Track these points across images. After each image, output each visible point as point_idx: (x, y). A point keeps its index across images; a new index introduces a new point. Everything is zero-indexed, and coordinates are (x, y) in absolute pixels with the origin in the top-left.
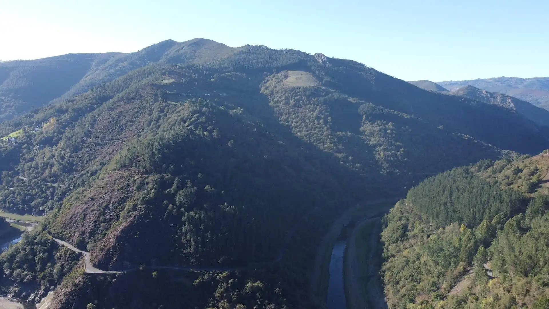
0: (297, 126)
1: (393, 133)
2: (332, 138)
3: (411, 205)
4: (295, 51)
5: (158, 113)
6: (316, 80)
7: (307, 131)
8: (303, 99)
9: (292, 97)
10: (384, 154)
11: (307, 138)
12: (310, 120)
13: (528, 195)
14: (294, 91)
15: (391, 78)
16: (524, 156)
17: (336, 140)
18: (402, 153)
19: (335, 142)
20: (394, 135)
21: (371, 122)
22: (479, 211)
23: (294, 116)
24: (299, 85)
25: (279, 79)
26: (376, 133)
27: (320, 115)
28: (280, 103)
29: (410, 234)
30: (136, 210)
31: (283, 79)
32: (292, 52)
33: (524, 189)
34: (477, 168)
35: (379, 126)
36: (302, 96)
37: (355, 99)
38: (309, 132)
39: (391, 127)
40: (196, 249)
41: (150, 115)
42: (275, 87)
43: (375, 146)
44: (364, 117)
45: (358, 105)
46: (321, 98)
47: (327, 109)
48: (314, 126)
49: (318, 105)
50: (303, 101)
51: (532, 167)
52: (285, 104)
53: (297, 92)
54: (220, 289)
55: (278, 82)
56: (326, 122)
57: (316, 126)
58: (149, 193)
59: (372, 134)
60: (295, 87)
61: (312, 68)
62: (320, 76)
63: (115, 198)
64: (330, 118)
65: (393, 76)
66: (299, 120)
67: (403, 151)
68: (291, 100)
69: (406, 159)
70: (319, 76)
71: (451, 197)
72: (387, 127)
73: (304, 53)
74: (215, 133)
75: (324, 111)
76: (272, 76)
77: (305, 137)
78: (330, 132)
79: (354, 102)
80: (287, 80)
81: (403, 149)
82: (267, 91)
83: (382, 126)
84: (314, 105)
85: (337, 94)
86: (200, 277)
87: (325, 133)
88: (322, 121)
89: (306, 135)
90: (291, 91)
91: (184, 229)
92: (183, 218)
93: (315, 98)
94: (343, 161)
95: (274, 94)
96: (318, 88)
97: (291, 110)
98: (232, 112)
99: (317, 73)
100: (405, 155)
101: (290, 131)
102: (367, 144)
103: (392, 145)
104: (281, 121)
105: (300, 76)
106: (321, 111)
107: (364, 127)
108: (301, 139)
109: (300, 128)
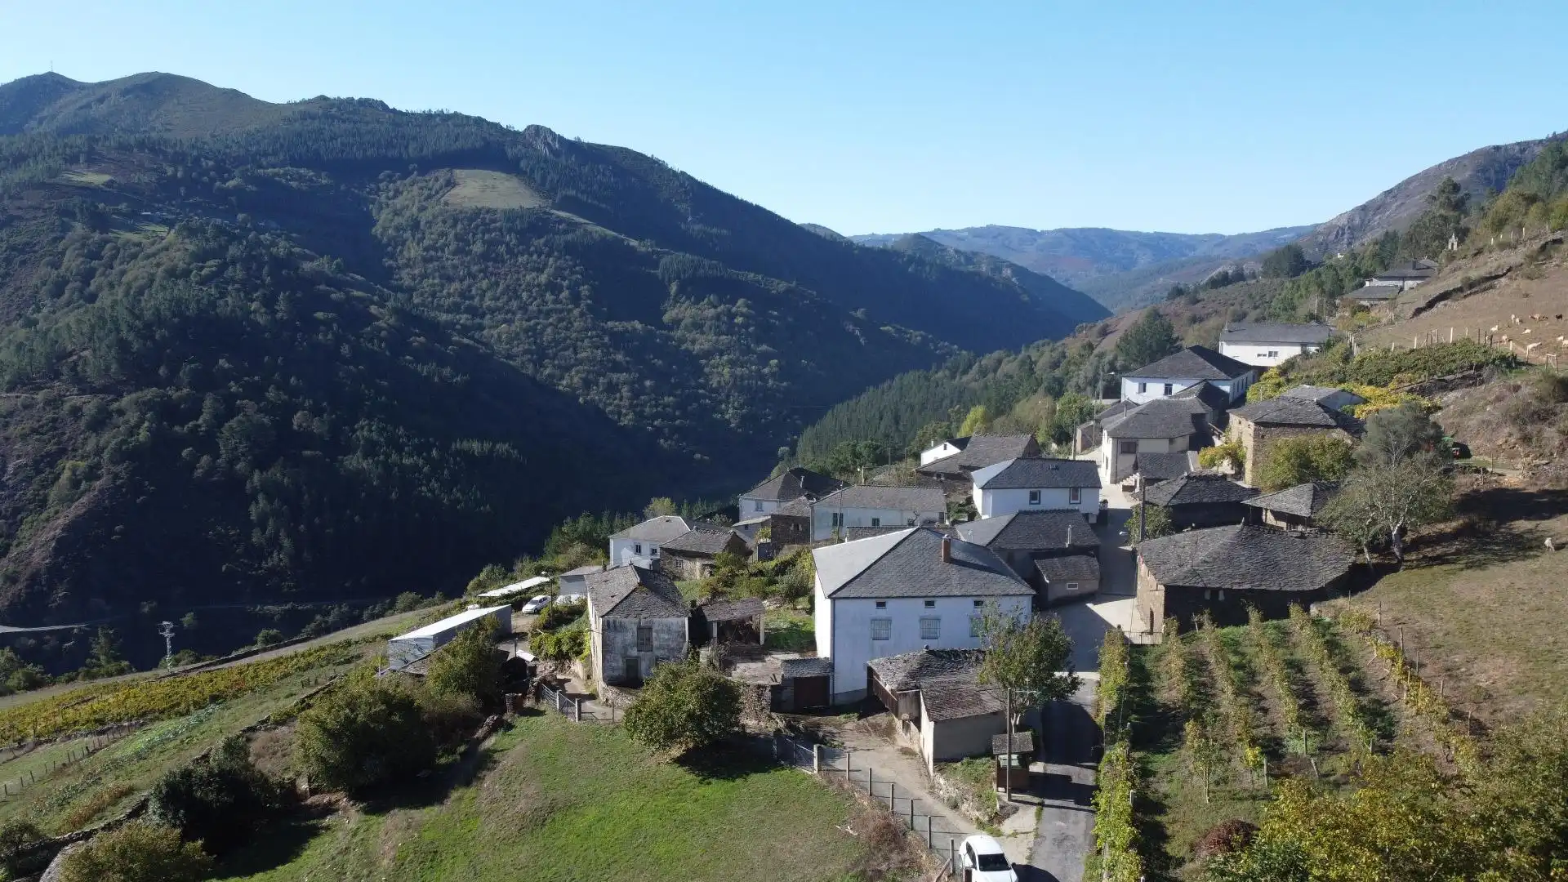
0: (499, 309)
1: (750, 325)
2: (597, 336)
4: (468, 117)
5: (81, 259)
6: (537, 194)
7: (529, 320)
8: (508, 239)
9: (475, 234)
10: (732, 375)
11: (529, 337)
12: (530, 291)
14: (478, 220)
15: (730, 199)
17: (606, 339)
18: (775, 369)
19: (604, 345)
21: (693, 299)
23: (485, 284)
24: (492, 206)
25: (430, 189)
26: (708, 323)
27: (559, 280)
28: (443, 251)
30: (99, 478)
31: (441, 188)
32: (457, 119)
34: (947, 372)
35: (715, 307)
36: (505, 233)
37: (648, 242)
38: (532, 322)
39: (745, 310)
40: (296, 558)
41: (56, 265)
42: (422, 209)
43: (708, 355)
44: (674, 288)
45: (651, 261)
46: (557, 237)
47: (575, 265)
48: (545, 308)
49: (549, 255)
50: (508, 245)
51: (1056, 355)
52: (455, 253)
53: (487, 221)
55: (429, 197)
56: (576, 298)
57: (551, 306)
58: (133, 431)
59: (698, 326)
60: (480, 211)
61: (523, 164)
62: (548, 186)
63: (19, 457)
64: (586, 287)
65: (735, 195)
66: (503, 294)
67: (779, 366)
68: (474, 242)
69: (785, 384)
70: (543, 185)
71: (897, 423)
72: (734, 309)
73: (496, 126)
74: (282, 305)
75: (568, 271)
76: (408, 181)
77: (522, 337)
78: (589, 320)
79: (643, 249)
80: (453, 192)
81: (776, 361)
82: (398, 220)
83: (722, 306)
84: (539, 256)
85: (598, 230)
86: (318, 617)
87: (576, 324)
88: (565, 294)
89: (526, 331)
90: (471, 220)
91: (254, 512)
92: (248, 486)
93: (540, 237)
94: (632, 390)
95: (422, 227)
96: (545, 213)
97: (475, 268)
98: (307, 266)
99: (538, 176)
100: (782, 373)
101: (478, 320)
102: (687, 350)
103: (748, 351)
104: (449, 295)
105: (489, 182)
106: (559, 271)
107: (676, 311)
108: (513, 339)
109: (507, 313)
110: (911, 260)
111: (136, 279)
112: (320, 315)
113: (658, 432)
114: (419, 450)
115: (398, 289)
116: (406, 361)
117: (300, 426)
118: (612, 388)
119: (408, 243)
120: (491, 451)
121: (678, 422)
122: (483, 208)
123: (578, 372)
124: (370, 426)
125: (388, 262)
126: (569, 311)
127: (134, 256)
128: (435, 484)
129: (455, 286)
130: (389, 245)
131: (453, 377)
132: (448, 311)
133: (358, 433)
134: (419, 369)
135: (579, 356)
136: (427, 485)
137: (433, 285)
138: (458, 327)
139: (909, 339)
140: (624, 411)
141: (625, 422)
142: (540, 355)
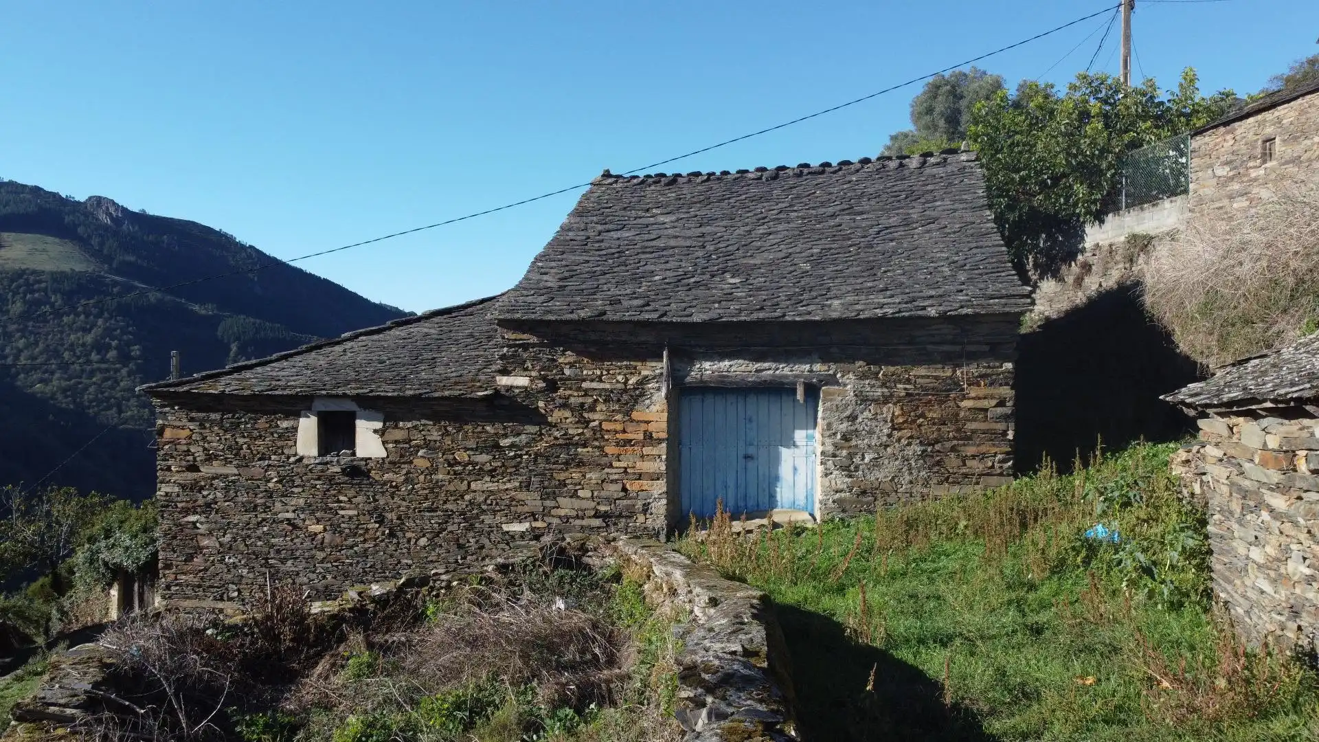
0: (35, 369)
4: (24, 186)
6: (92, 259)
7: (66, 380)
8: (53, 300)
9: (15, 293)
11: (66, 397)
12: (74, 351)
14: (21, 281)
23: (21, 343)
24: (39, 268)
27: (107, 340)
32: (12, 188)
36: (50, 293)
37: (209, 306)
38: (73, 381)
44: (234, 348)
45: (213, 322)
46: (108, 299)
47: (128, 326)
48: (88, 368)
49: (98, 316)
50: (52, 306)
53: (31, 282)
56: (125, 358)
57: (96, 366)
60: (24, 272)
61: (80, 230)
62: (105, 251)
64: (136, 347)
66: (41, 353)
68: (13, 302)
70: (100, 251)
73: (55, 196)
75: (119, 331)
77: (59, 396)
78: (138, 379)
79: (203, 312)
84: (87, 317)
88: (112, 354)
89: (65, 390)
90: (12, 281)
93: (89, 299)
96: (99, 276)
97: (12, 327)
99: (95, 241)
105: (40, 246)
106: (108, 332)
109: (44, 373)
122: (28, 269)
126: (117, 371)
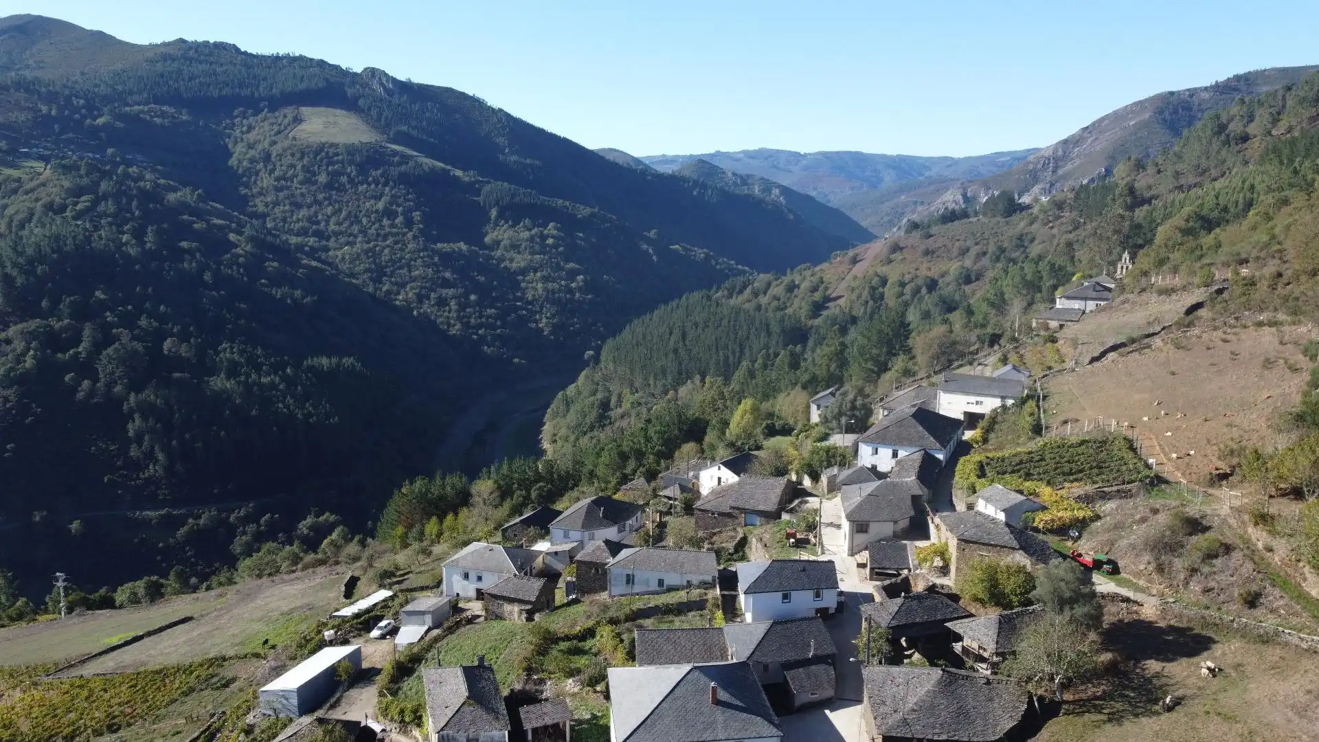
0: (341, 233)
1: (560, 246)
2: (428, 256)
3: (611, 366)
4: (311, 60)
6: (374, 130)
7: (368, 242)
8: (349, 171)
9: (320, 166)
10: (545, 289)
11: (368, 258)
12: (370, 217)
13: (810, 323)
14: (322, 153)
15: (541, 132)
16: (803, 266)
17: (436, 259)
18: (581, 284)
19: (435, 264)
20: (561, 249)
21: (510, 223)
22: (734, 353)
23: (329, 210)
24: (336, 140)
25: (280, 125)
26: (524, 244)
27: (394, 206)
28: (292, 181)
29: (615, 413)
31: (289, 124)
32: (302, 61)
33: (803, 314)
34: (726, 292)
36: (346, 165)
37: (472, 173)
38: (371, 245)
39: (555, 232)
40: (169, 469)
42: (273, 143)
43: (523, 272)
44: (494, 213)
45: (473, 188)
46: (392, 168)
47: (408, 193)
48: (382, 232)
49: (385, 185)
50: (349, 175)
51: (815, 279)
52: (302, 183)
53: (331, 154)
54: (244, 538)
55: (279, 132)
56: (409, 223)
57: (387, 230)
58: (19, 359)
59: (515, 247)
60: (324, 144)
61: (361, 102)
62: (383, 122)
64: (417, 213)
65: (546, 128)
66: (345, 219)
67: (584, 281)
68: (319, 173)
69: (590, 297)
70: (379, 122)
72: (546, 232)
73: (337, 67)
74: (150, 238)
75: (402, 198)
76: (259, 118)
77: (363, 257)
78: (421, 242)
79: (467, 179)
80: (299, 127)
81: (582, 277)
82: (252, 153)
83: (536, 229)
84: (377, 185)
85: (427, 162)
86: (190, 520)
87: (410, 246)
88: (399, 220)
89: (366, 252)
90: (317, 153)
91: (131, 429)
92: (125, 407)
93: (376, 170)
94: (459, 304)
95: (273, 159)
96: (381, 147)
97: (320, 196)
98: (172, 197)
99: (374, 113)
100: (588, 287)
101: (324, 242)
102: (505, 267)
103: (559, 268)
104: (298, 220)
105: (331, 119)
106: (394, 199)
107: (496, 233)
108: (355, 260)
109: (349, 236)
110: (696, 183)
111: (17, 212)
112: (184, 244)
113: (482, 339)
114: (276, 368)
115: (254, 215)
116: (263, 285)
117: (170, 351)
118: (442, 302)
119: (261, 174)
120: (338, 365)
121: (499, 331)
122: (327, 143)
123: (412, 288)
124: (232, 348)
125: (243, 191)
127: (15, 191)
128: (289, 400)
129: (303, 213)
130: (243, 175)
131: (304, 298)
132: (298, 235)
133: (221, 355)
134: (274, 292)
135: (413, 274)
136: (283, 402)
137: (283, 212)
138: (307, 249)
139: (695, 256)
140: (452, 322)
141: (453, 332)
142: (379, 274)
